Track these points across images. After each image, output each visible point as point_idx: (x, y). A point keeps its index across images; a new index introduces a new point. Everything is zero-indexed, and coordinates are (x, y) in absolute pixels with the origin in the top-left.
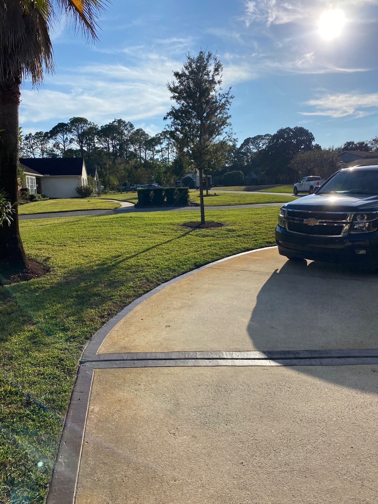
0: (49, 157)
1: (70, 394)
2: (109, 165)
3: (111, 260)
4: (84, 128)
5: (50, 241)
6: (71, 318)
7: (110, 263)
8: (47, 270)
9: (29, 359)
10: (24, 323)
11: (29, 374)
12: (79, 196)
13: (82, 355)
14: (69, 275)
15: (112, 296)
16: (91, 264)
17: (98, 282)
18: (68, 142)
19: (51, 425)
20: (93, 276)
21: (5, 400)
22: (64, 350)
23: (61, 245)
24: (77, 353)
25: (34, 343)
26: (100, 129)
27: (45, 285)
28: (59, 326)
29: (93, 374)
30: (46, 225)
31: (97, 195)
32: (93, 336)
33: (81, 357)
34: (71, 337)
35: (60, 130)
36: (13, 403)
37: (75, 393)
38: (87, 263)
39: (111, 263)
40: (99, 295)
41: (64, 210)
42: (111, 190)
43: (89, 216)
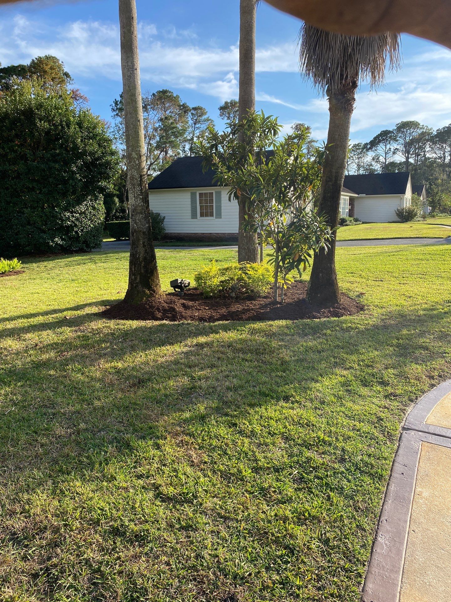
0: (365, 173)
1: (391, 463)
2: (442, 180)
3: (443, 306)
4: (413, 134)
5: (363, 274)
6: (391, 371)
7: (441, 308)
8: (361, 308)
9: (343, 409)
10: (336, 365)
11: (343, 427)
12: (399, 220)
13: (404, 419)
14: (387, 317)
15: (445, 353)
16: (416, 307)
17: (426, 332)
18: (391, 153)
19: (369, 494)
20: (418, 323)
21: (318, 448)
22: (382, 408)
23: (377, 279)
24: (399, 415)
25: (347, 391)
26: (436, 133)
27: (359, 325)
28: (376, 378)
29: (420, 447)
30: (358, 254)
31: (423, 219)
32: (419, 399)
33: (404, 422)
34: (392, 394)
35: (383, 139)
36: (326, 453)
37: (396, 464)
38: (410, 306)
39: (443, 309)
40: (426, 348)
41: (380, 237)
42: (441, 213)
43: (412, 245)
